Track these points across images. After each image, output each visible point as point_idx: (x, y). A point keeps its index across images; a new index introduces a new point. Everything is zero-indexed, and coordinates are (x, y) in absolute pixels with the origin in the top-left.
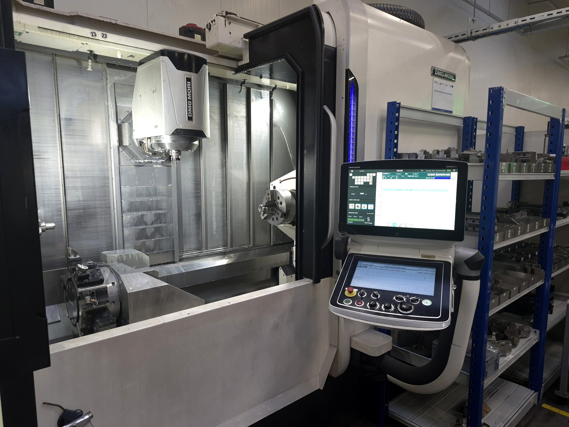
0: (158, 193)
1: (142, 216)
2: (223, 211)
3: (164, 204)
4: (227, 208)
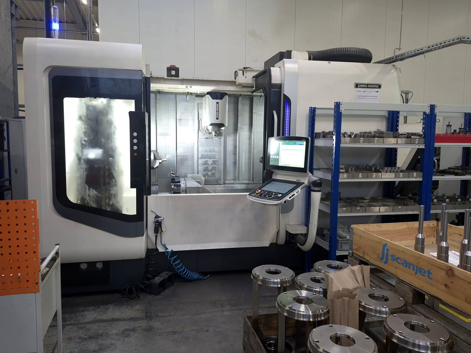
0: (214, 151)
1: (207, 161)
3: (217, 156)
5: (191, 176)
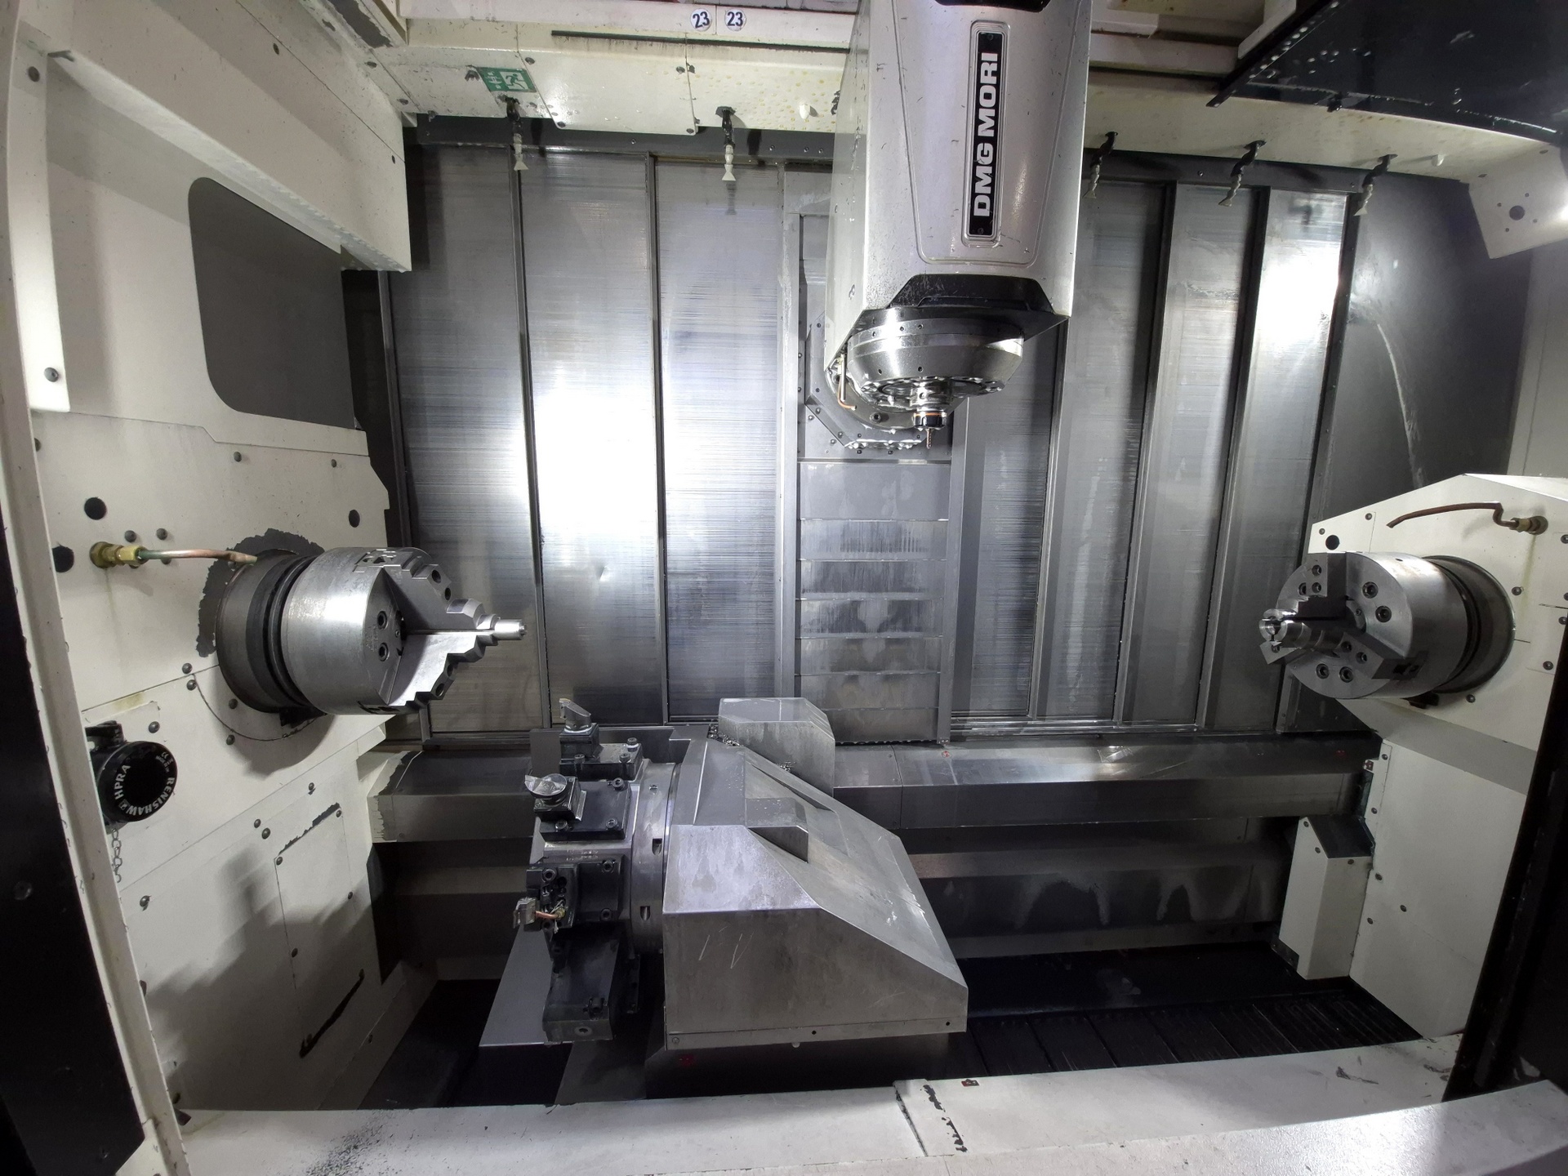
0: (905, 542)
2: (1110, 609)
3: (920, 576)
4: (1124, 599)
5: (743, 725)
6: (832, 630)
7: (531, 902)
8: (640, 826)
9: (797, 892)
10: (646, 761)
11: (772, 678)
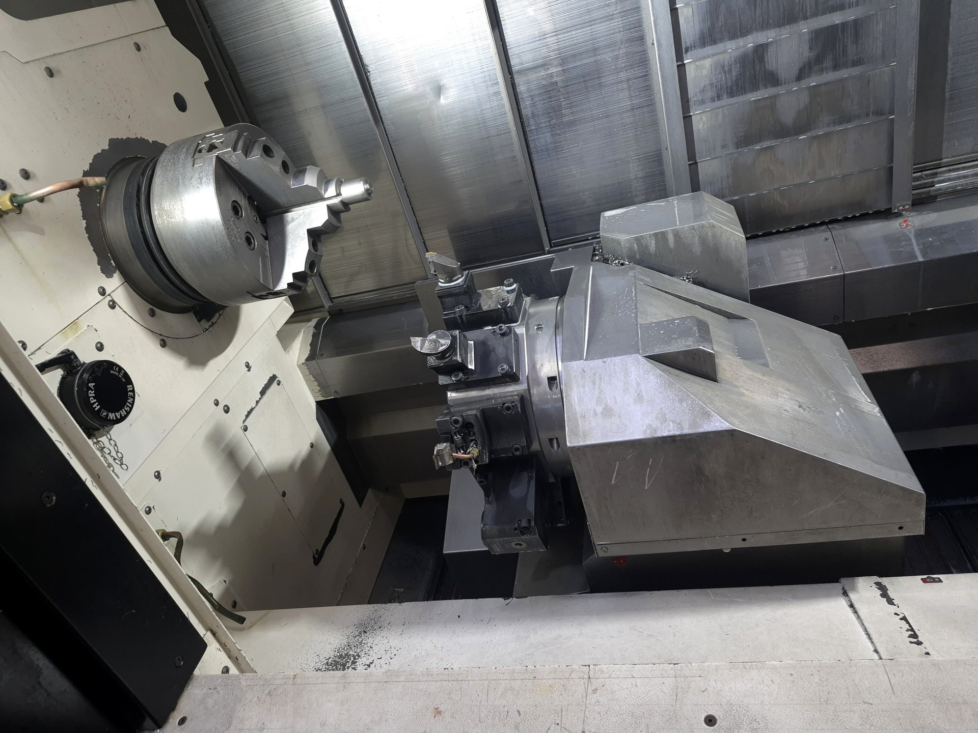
5: (629, 240)
6: (731, 94)
7: (446, 447)
8: (533, 366)
9: (707, 415)
10: (527, 300)
11: (662, 173)
